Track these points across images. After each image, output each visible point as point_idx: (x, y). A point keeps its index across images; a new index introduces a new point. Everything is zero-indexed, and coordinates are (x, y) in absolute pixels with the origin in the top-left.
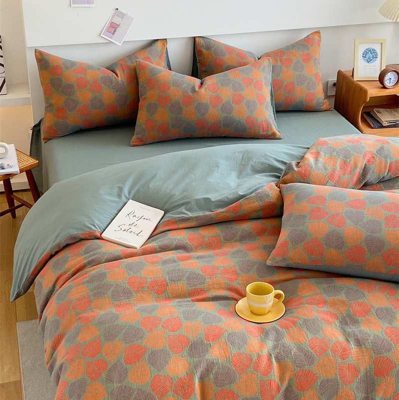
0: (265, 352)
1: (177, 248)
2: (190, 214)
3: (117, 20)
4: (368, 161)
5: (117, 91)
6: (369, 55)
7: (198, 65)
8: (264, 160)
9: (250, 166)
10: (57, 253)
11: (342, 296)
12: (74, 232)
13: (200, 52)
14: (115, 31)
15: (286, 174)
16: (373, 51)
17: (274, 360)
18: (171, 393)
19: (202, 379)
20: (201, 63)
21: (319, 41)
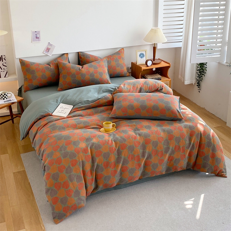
0: (110, 139)
1: (79, 116)
2: (82, 106)
3: (49, 47)
4: (142, 86)
5: (51, 72)
6: (142, 55)
7: (80, 62)
8: (107, 88)
9: (102, 90)
10: (37, 121)
11: (134, 124)
12: (42, 114)
13: (81, 57)
14: (49, 51)
15: (114, 91)
16: (143, 54)
17: (113, 141)
18: (81, 152)
19: (90, 148)
20: (81, 61)
21: (124, 52)
